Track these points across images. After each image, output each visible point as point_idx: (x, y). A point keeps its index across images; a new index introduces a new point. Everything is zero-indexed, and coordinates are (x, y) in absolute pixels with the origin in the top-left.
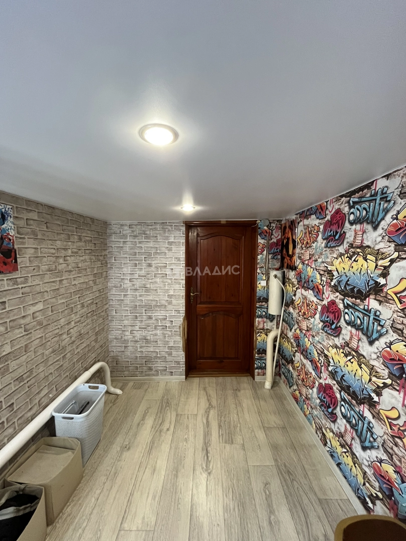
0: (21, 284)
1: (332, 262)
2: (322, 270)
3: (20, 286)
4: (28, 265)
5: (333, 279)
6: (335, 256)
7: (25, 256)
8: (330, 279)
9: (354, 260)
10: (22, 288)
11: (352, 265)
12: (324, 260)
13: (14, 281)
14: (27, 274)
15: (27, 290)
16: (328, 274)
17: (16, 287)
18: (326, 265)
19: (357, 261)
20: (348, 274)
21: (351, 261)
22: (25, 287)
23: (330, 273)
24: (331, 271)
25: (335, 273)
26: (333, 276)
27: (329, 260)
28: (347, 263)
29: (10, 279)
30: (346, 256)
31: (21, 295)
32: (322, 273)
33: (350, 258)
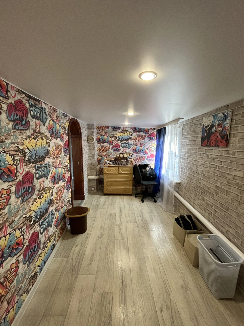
0: (231, 155)
1: (23, 142)
2: (13, 151)
3: (230, 156)
4: (237, 144)
5: (26, 156)
6: (25, 137)
7: (237, 138)
8: (23, 156)
9: (38, 140)
10: (231, 157)
11: (37, 143)
12: (13, 141)
13: (228, 152)
14: (235, 149)
15: (233, 159)
16: (20, 153)
17: (228, 156)
18: (17, 145)
19: (39, 141)
20: (35, 149)
21: (36, 141)
22: (233, 157)
23: (22, 151)
24: (23, 149)
25: (27, 151)
26: (26, 153)
27: (19, 141)
28: (34, 142)
29: (226, 151)
30: (32, 137)
31: (230, 161)
32: (13, 153)
33: (35, 139)
